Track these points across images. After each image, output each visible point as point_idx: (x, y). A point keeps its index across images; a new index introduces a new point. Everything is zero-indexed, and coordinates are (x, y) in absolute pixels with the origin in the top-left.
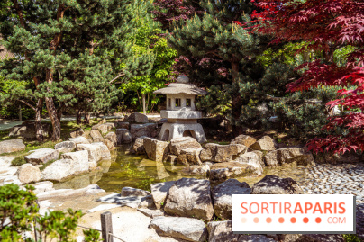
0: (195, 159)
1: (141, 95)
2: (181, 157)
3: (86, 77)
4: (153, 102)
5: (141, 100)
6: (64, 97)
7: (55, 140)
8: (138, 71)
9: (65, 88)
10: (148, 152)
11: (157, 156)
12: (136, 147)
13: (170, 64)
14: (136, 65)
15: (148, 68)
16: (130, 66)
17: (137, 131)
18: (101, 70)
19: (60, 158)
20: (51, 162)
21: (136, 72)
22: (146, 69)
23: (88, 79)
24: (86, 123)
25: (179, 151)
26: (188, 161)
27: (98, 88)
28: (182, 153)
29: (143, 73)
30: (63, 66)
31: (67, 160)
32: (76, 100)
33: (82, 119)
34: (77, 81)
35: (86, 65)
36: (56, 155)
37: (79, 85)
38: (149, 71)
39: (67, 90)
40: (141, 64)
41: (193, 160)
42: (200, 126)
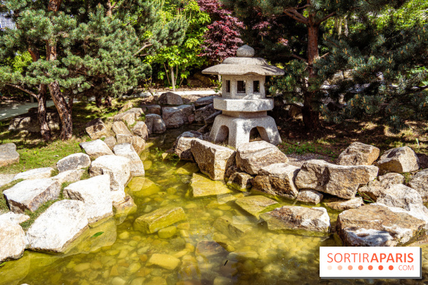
0: (287, 185)
1: (168, 68)
2: (260, 180)
3: (101, 50)
4: (183, 76)
5: (169, 73)
6: (70, 81)
7: (66, 138)
8: (168, 41)
9: (71, 68)
10: (200, 162)
11: (216, 172)
12: (178, 152)
13: (202, 31)
14: (165, 32)
15: (180, 36)
16: (159, 34)
17: (171, 116)
18: (122, 39)
19: (61, 196)
20: (45, 206)
21: (165, 42)
22: (178, 37)
23: (105, 54)
24: (107, 105)
25: (255, 169)
26: (273, 186)
27: (119, 66)
28: (263, 173)
29: (174, 42)
30: (65, 35)
31: (73, 202)
32: (87, 85)
33: (103, 100)
34: (87, 56)
35: (100, 32)
36: (55, 192)
37: (92, 63)
38: (182, 39)
39: (74, 71)
40: (171, 32)
41: (282, 186)
42: (271, 120)
